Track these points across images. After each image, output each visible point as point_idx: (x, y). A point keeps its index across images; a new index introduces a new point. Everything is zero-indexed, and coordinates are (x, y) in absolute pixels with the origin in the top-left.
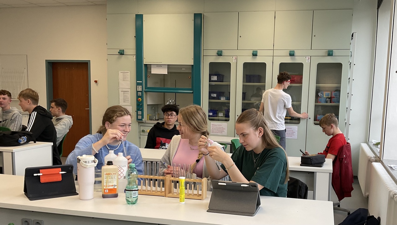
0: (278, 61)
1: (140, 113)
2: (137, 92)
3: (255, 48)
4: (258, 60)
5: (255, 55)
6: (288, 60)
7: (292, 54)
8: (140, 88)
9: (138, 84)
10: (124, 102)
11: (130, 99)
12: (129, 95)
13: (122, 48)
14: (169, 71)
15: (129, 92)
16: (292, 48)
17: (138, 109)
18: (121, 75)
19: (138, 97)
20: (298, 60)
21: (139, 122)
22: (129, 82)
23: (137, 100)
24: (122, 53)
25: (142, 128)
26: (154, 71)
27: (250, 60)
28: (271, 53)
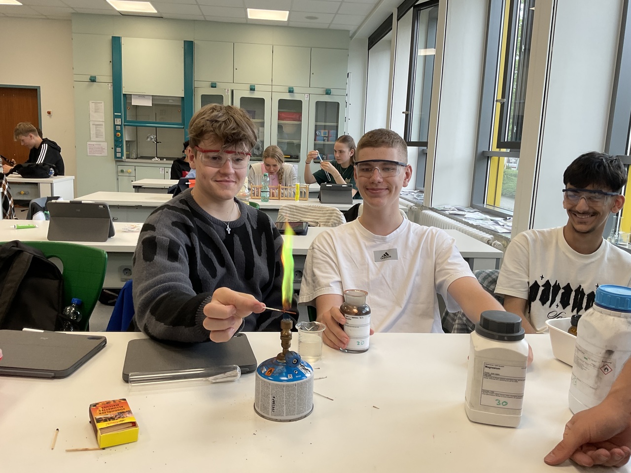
0: (277, 97)
1: (119, 150)
2: (115, 126)
3: (253, 83)
4: (256, 95)
5: (252, 89)
6: (287, 97)
7: (291, 91)
8: (118, 122)
9: (115, 117)
10: (97, 137)
11: (104, 134)
12: (103, 130)
13: (93, 74)
14: (154, 103)
15: (103, 126)
16: (291, 85)
17: (116, 146)
18: (92, 106)
19: (116, 131)
20: (297, 97)
21: (117, 161)
22: (103, 115)
23: (115, 135)
24: (93, 80)
25: (120, 168)
26: (135, 102)
27: (247, 94)
28: (269, 88)
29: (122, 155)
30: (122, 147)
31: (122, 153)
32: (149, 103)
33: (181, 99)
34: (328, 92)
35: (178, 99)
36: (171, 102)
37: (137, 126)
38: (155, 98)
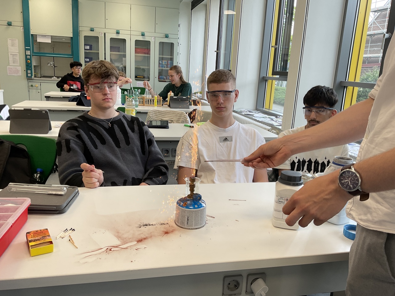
0: (134, 39)
1: (29, 72)
2: (26, 55)
3: (118, 29)
4: (120, 37)
5: (118, 33)
6: (141, 38)
7: (143, 35)
8: (28, 53)
9: (26, 50)
10: (14, 63)
11: (19, 61)
12: (17, 58)
13: (10, 20)
14: (52, 41)
15: (18, 56)
16: (143, 31)
17: (27, 69)
18: (9, 42)
19: (27, 59)
20: (147, 39)
21: (28, 79)
22: (17, 48)
23: (26, 62)
24: (9, 24)
25: (30, 84)
26: (39, 40)
27: (115, 36)
28: (129, 32)
29: (32, 75)
30: (31, 70)
31: (31, 73)
32: (49, 41)
33: (70, 38)
34: (167, 36)
35: (68, 38)
36: (64, 40)
37: (40, 56)
38: (53, 37)
